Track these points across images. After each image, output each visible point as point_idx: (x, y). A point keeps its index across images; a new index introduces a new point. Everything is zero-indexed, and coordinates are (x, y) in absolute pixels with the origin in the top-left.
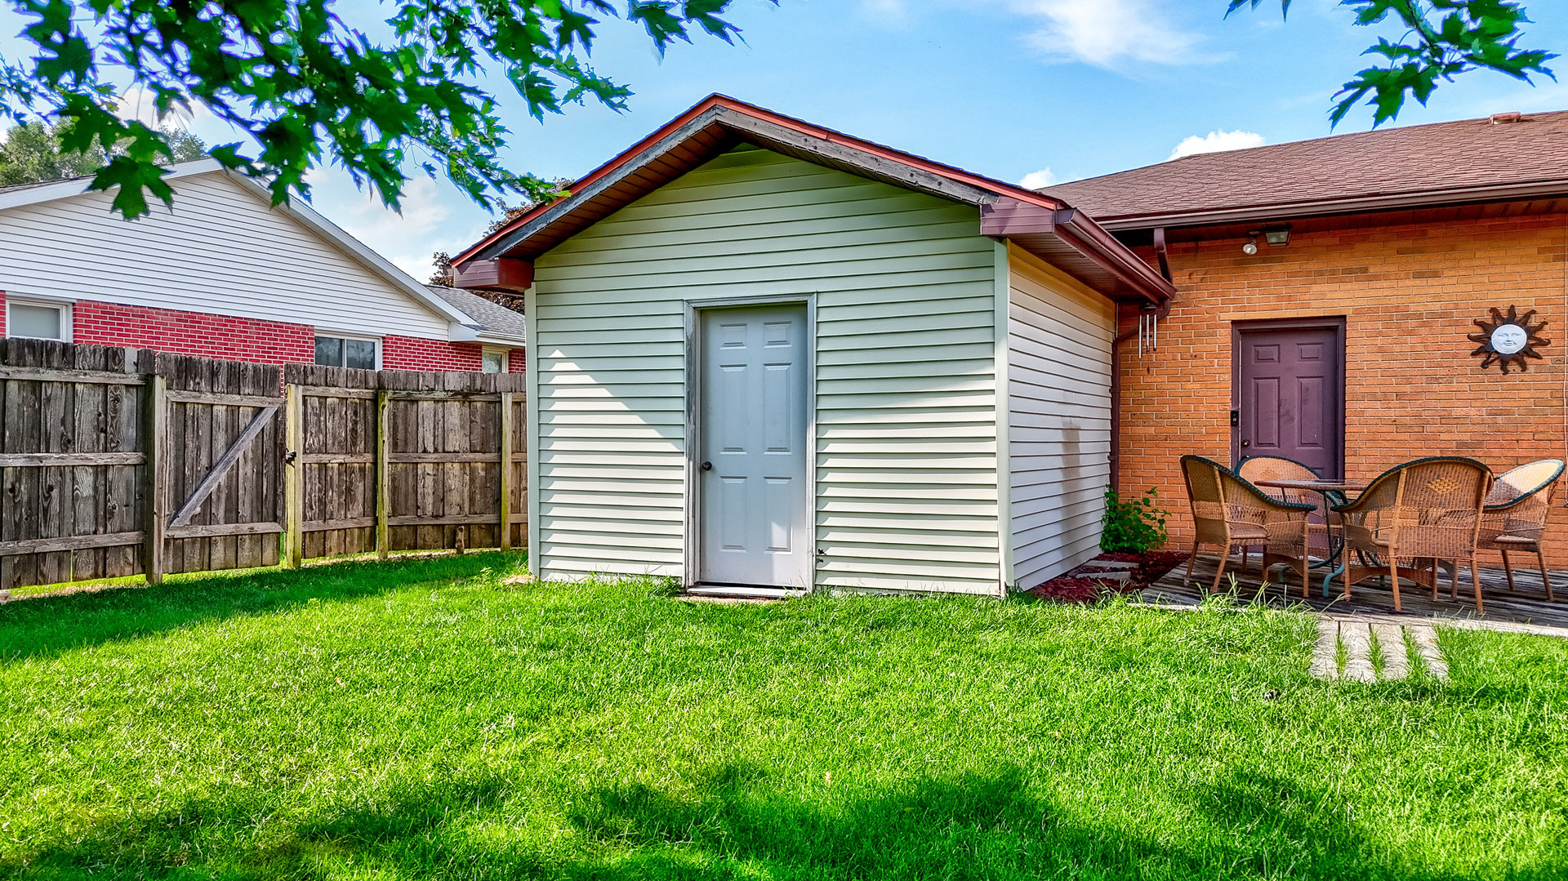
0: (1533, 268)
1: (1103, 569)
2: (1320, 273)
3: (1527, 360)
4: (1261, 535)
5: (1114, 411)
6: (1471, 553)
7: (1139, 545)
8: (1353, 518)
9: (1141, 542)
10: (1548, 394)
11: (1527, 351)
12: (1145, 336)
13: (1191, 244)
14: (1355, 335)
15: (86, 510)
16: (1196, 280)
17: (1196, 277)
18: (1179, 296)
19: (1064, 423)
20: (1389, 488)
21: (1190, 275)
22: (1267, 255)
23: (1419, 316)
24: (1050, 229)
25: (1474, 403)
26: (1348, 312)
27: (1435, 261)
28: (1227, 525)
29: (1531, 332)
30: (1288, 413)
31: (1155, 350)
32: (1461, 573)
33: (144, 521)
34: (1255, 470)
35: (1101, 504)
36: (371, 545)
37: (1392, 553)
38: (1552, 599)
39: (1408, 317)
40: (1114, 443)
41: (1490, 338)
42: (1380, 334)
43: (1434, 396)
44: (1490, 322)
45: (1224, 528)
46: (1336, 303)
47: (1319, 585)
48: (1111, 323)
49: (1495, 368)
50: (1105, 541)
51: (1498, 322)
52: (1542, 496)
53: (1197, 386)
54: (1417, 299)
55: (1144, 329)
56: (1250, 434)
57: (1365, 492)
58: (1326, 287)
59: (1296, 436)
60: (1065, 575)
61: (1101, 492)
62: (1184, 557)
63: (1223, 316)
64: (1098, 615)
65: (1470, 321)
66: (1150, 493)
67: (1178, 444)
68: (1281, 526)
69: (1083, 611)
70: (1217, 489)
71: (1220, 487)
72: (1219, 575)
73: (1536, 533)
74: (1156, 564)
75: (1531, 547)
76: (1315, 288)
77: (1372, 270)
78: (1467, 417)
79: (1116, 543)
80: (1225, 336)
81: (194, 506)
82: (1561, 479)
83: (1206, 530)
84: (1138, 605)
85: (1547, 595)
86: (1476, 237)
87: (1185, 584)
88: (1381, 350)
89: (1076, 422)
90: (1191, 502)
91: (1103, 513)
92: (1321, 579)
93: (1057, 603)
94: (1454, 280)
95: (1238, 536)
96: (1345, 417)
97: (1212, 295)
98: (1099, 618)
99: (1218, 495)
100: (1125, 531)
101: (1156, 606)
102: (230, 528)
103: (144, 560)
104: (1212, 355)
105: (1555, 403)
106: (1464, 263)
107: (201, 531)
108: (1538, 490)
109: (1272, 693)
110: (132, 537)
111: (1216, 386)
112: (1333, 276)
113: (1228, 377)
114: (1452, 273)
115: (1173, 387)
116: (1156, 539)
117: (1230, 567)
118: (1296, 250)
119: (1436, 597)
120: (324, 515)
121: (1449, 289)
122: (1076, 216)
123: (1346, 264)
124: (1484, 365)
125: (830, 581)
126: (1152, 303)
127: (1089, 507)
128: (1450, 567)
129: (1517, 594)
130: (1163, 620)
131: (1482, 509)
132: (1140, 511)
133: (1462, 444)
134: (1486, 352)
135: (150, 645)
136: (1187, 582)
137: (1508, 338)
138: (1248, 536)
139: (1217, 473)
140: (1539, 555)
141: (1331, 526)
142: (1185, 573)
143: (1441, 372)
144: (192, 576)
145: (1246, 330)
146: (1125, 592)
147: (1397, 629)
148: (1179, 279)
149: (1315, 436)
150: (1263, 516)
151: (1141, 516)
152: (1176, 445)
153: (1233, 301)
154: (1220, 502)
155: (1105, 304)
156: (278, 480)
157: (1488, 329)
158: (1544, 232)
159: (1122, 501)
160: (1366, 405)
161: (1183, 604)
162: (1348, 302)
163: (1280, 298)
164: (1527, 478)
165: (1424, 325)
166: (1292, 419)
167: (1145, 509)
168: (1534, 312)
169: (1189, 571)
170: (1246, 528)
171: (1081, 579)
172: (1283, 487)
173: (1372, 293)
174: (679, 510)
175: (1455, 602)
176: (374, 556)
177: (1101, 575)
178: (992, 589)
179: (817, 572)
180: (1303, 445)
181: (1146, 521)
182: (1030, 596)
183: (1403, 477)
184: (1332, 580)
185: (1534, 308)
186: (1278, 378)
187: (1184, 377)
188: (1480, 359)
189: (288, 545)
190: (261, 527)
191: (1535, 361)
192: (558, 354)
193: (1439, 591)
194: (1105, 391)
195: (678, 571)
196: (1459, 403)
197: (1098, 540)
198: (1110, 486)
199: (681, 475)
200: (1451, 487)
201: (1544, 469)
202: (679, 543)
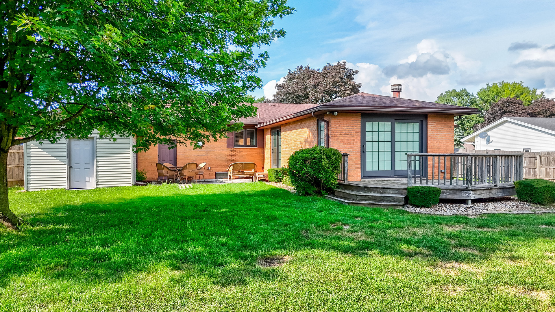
4: (169, 174)
5: (137, 155)
6: (195, 176)
8: (180, 171)
10: (204, 153)
20: (186, 167)
25: (195, 154)
29: (202, 146)
34: (166, 164)
37: (186, 176)
40: (137, 161)
43: (189, 152)
45: (163, 174)
49: (198, 148)
50: (136, 179)
52: (204, 168)
53: (152, 150)
56: (161, 159)
57: (182, 168)
59: (169, 159)
66: (143, 169)
68: (171, 173)
73: (203, 173)
75: (202, 175)
78: (194, 156)
79: (139, 179)
83: (160, 174)
90: (158, 170)
95: (165, 175)
96: (177, 156)
100: (140, 177)
105: (206, 154)
111: (155, 150)
113: (157, 149)
119: (192, 181)
125: (99, 186)
128: (193, 178)
131: (197, 170)
133: (194, 160)
137: (200, 144)
138: (167, 174)
141: (178, 173)
143: (191, 149)
147: (187, 185)
149: (172, 159)
150: (169, 171)
152: (149, 161)
154: (163, 170)
160: (180, 154)
164: (202, 165)
166: (168, 156)
167: (143, 173)
172: (171, 167)
174: (66, 175)
178: (130, 185)
179: (96, 185)
181: (143, 175)
183: (188, 166)
186: (166, 149)
192: (32, 145)
196: (193, 154)
199: (66, 169)
200: (193, 166)
201: (204, 164)
202: (66, 182)
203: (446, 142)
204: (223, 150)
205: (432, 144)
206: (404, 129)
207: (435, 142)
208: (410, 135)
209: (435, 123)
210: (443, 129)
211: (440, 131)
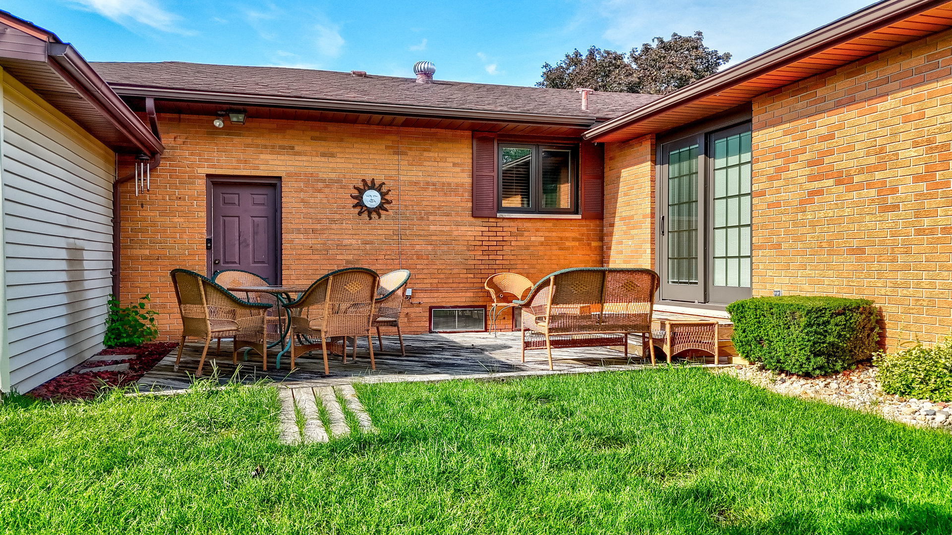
0: (383, 157)
1: (105, 363)
2: (265, 147)
3: (381, 212)
4: (233, 328)
5: (116, 237)
6: (368, 330)
7: (136, 340)
8: (294, 311)
9: (137, 337)
10: (391, 232)
11: (381, 207)
12: (140, 180)
13: (176, 116)
14: (287, 190)
16: (179, 143)
17: (180, 141)
18: (167, 153)
19: (68, 244)
20: (321, 289)
21: (175, 138)
22: (230, 130)
23: (324, 181)
24: (43, 58)
25: (355, 237)
26: (283, 175)
27: (333, 147)
28: (208, 322)
29: (383, 195)
30: (245, 240)
31: (148, 190)
32: (358, 342)
34: (225, 279)
35: (105, 309)
37: (323, 335)
38: (405, 355)
39: (318, 181)
40: (116, 262)
41: (362, 198)
42: (302, 190)
43: (333, 232)
44: (362, 187)
45: (206, 325)
46: (275, 168)
47: (273, 360)
48: (112, 169)
49: (365, 215)
50: (108, 339)
51: (366, 188)
52: (400, 292)
53: (182, 220)
54: (322, 170)
55: (139, 175)
56: (220, 255)
57: (306, 293)
58: (268, 157)
59: (251, 258)
60: (69, 371)
61: (104, 301)
62: (173, 346)
63: (200, 170)
64: (96, 410)
65: (351, 187)
66: (144, 298)
67: (167, 262)
68: (247, 321)
69: (81, 408)
70: (201, 294)
71: (203, 293)
72: (203, 359)
73: (396, 315)
74: (151, 354)
75: (394, 324)
76: (262, 156)
77: (297, 148)
78: (351, 245)
79: (118, 340)
80: (201, 185)
82: (408, 281)
83: (191, 326)
84: (134, 395)
85: (402, 352)
86: (354, 135)
87: (175, 370)
88: (303, 201)
89: (80, 244)
90: (180, 305)
91: (106, 316)
92: (275, 355)
93: (54, 403)
94: (343, 160)
95: (217, 330)
96: (282, 244)
97: (192, 154)
98: (96, 413)
99: (201, 299)
100: (125, 329)
101: (151, 394)
104: (191, 198)
105: (395, 237)
106: (347, 150)
108: (399, 288)
109: (257, 470)
111: (195, 220)
112: (273, 149)
113: (204, 214)
114: (342, 155)
115: (163, 220)
116: (151, 333)
117: (212, 353)
118: (249, 129)
119: (345, 361)
121: (340, 165)
122: (68, 51)
123: (281, 143)
124: (360, 214)
126: (145, 154)
127: (93, 313)
128: (352, 340)
129: (385, 353)
130: (156, 407)
131: (374, 301)
132: (137, 313)
134: (360, 205)
136: (176, 368)
137: (372, 198)
138: (224, 329)
139: (201, 282)
140: (398, 328)
141: (281, 318)
142: (175, 360)
143: (337, 216)
145: (217, 182)
146: (122, 386)
147: (330, 389)
148: (167, 140)
149: (262, 257)
150: (233, 313)
151: (138, 317)
152: (166, 263)
153: (207, 160)
154: (203, 304)
155: (106, 152)
157: (361, 192)
158: (388, 137)
159: (123, 306)
160: (294, 237)
161: (174, 388)
162: (283, 168)
163: (239, 161)
164: (392, 281)
165: (327, 186)
166: (248, 245)
167: (142, 312)
168: (384, 183)
169: (178, 358)
170: (222, 323)
171: (84, 374)
172: (247, 291)
173: (297, 163)
175: (356, 363)
177: (103, 368)
180: (255, 262)
181: (142, 321)
182: (26, 400)
183: (330, 282)
184: (283, 355)
185: (384, 181)
186: (239, 217)
187: (172, 213)
188: (357, 210)
191: (385, 212)
193: (347, 356)
194: (108, 221)
196: (347, 237)
197: (101, 338)
198: (113, 295)
200: (358, 288)
201: (400, 276)
204: (458, 224)
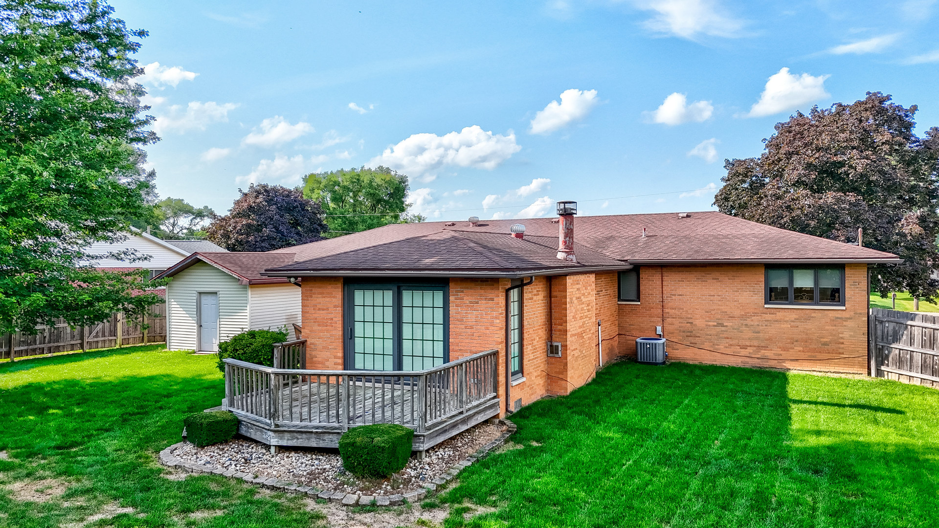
15: (69, 336)
33: (82, 338)
36: (143, 341)
81: (94, 334)
102: (103, 339)
103: (82, 347)
107: (96, 339)
110: (79, 341)
120: (128, 334)
135: (80, 363)
144: (93, 350)
156: (115, 326)
174: (195, 335)
176: (143, 344)
189: (118, 342)
190: (110, 338)
192: (173, 300)
195: (195, 348)
199: (195, 328)
202: (195, 342)
203: (483, 328)
205: (458, 330)
206: (418, 302)
207: (463, 326)
208: (428, 312)
209: (462, 292)
210: (477, 303)
211: (473, 306)
